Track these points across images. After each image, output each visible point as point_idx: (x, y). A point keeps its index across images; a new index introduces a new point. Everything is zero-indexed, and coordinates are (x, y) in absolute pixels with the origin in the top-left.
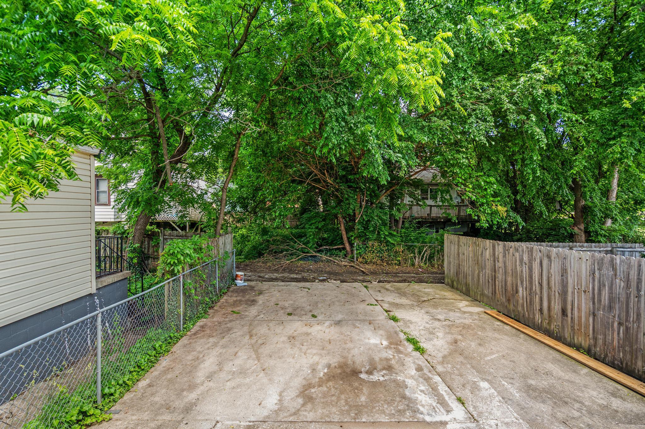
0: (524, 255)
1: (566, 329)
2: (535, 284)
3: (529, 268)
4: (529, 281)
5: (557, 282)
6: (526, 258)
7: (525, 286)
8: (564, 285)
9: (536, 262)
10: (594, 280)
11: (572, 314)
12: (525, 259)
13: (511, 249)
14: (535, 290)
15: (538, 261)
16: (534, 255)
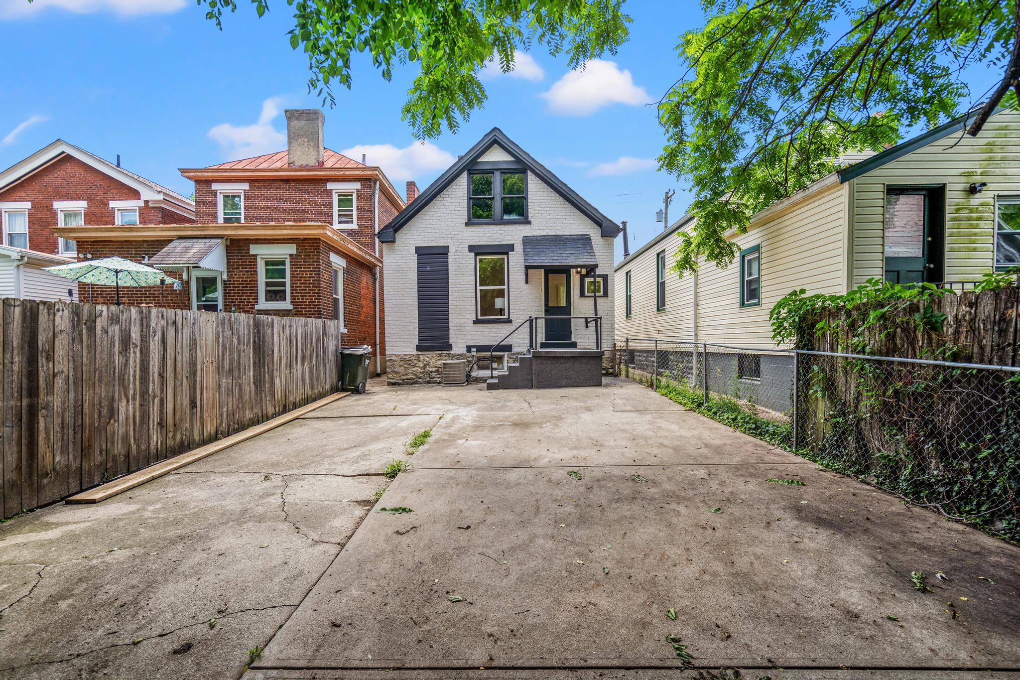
0: (132, 328)
1: (195, 427)
2: (154, 380)
3: (141, 352)
4: (141, 378)
5: (185, 363)
6: (135, 335)
7: (131, 392)
8: (193, 364)
9: (156, 338)
10: (218, 346)
11: (201, 400)
12: (133, 335)
13: (98, 320)
14: (153, 390)
15: (158, 337)
16: (153, 324)
